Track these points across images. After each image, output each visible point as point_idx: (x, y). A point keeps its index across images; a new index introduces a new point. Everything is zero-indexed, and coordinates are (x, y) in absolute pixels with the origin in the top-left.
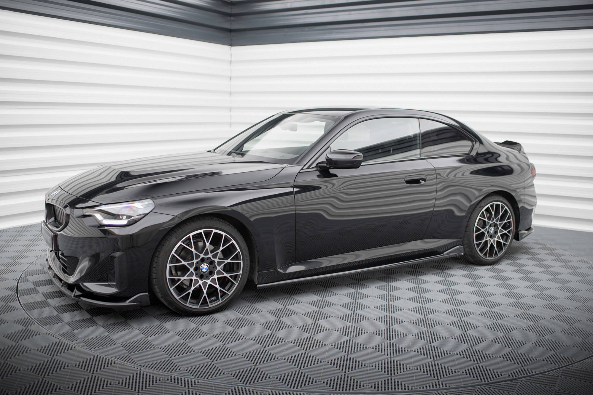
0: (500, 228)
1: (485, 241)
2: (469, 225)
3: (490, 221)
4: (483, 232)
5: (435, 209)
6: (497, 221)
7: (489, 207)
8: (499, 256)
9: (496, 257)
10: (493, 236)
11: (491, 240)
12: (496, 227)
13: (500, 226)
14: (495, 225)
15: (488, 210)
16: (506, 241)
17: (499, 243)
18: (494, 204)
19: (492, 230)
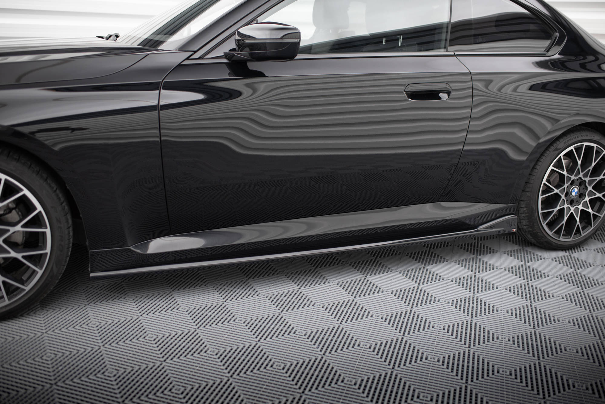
0: (590, 188)
1: (559, 210)
2: (532, 181)
3: (571, 175)
4: (557, 194)
5: (466, 148)
6: (585, 176)
7: (572, 150)
8: (583, 235)
9: (578, 238)
10: (575, 201)
11: (571, 208)
12: (583, 186)
13: (590, 185)
14: (582, 183)
15: (569, 155)
16: (599, 211)
17: (585, 214)
18: (583, 145)
19: (575, 191)
